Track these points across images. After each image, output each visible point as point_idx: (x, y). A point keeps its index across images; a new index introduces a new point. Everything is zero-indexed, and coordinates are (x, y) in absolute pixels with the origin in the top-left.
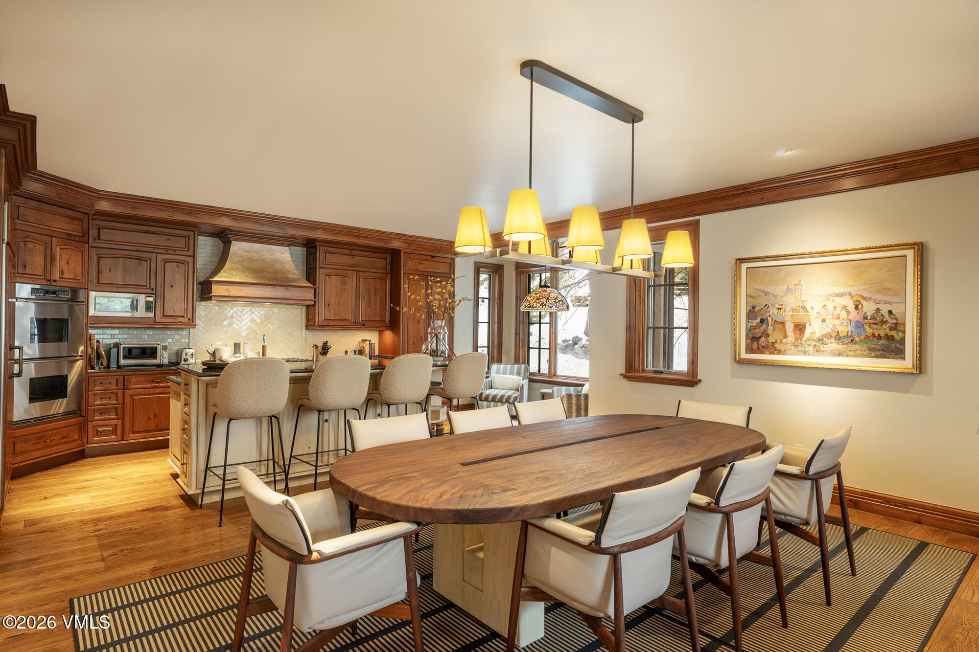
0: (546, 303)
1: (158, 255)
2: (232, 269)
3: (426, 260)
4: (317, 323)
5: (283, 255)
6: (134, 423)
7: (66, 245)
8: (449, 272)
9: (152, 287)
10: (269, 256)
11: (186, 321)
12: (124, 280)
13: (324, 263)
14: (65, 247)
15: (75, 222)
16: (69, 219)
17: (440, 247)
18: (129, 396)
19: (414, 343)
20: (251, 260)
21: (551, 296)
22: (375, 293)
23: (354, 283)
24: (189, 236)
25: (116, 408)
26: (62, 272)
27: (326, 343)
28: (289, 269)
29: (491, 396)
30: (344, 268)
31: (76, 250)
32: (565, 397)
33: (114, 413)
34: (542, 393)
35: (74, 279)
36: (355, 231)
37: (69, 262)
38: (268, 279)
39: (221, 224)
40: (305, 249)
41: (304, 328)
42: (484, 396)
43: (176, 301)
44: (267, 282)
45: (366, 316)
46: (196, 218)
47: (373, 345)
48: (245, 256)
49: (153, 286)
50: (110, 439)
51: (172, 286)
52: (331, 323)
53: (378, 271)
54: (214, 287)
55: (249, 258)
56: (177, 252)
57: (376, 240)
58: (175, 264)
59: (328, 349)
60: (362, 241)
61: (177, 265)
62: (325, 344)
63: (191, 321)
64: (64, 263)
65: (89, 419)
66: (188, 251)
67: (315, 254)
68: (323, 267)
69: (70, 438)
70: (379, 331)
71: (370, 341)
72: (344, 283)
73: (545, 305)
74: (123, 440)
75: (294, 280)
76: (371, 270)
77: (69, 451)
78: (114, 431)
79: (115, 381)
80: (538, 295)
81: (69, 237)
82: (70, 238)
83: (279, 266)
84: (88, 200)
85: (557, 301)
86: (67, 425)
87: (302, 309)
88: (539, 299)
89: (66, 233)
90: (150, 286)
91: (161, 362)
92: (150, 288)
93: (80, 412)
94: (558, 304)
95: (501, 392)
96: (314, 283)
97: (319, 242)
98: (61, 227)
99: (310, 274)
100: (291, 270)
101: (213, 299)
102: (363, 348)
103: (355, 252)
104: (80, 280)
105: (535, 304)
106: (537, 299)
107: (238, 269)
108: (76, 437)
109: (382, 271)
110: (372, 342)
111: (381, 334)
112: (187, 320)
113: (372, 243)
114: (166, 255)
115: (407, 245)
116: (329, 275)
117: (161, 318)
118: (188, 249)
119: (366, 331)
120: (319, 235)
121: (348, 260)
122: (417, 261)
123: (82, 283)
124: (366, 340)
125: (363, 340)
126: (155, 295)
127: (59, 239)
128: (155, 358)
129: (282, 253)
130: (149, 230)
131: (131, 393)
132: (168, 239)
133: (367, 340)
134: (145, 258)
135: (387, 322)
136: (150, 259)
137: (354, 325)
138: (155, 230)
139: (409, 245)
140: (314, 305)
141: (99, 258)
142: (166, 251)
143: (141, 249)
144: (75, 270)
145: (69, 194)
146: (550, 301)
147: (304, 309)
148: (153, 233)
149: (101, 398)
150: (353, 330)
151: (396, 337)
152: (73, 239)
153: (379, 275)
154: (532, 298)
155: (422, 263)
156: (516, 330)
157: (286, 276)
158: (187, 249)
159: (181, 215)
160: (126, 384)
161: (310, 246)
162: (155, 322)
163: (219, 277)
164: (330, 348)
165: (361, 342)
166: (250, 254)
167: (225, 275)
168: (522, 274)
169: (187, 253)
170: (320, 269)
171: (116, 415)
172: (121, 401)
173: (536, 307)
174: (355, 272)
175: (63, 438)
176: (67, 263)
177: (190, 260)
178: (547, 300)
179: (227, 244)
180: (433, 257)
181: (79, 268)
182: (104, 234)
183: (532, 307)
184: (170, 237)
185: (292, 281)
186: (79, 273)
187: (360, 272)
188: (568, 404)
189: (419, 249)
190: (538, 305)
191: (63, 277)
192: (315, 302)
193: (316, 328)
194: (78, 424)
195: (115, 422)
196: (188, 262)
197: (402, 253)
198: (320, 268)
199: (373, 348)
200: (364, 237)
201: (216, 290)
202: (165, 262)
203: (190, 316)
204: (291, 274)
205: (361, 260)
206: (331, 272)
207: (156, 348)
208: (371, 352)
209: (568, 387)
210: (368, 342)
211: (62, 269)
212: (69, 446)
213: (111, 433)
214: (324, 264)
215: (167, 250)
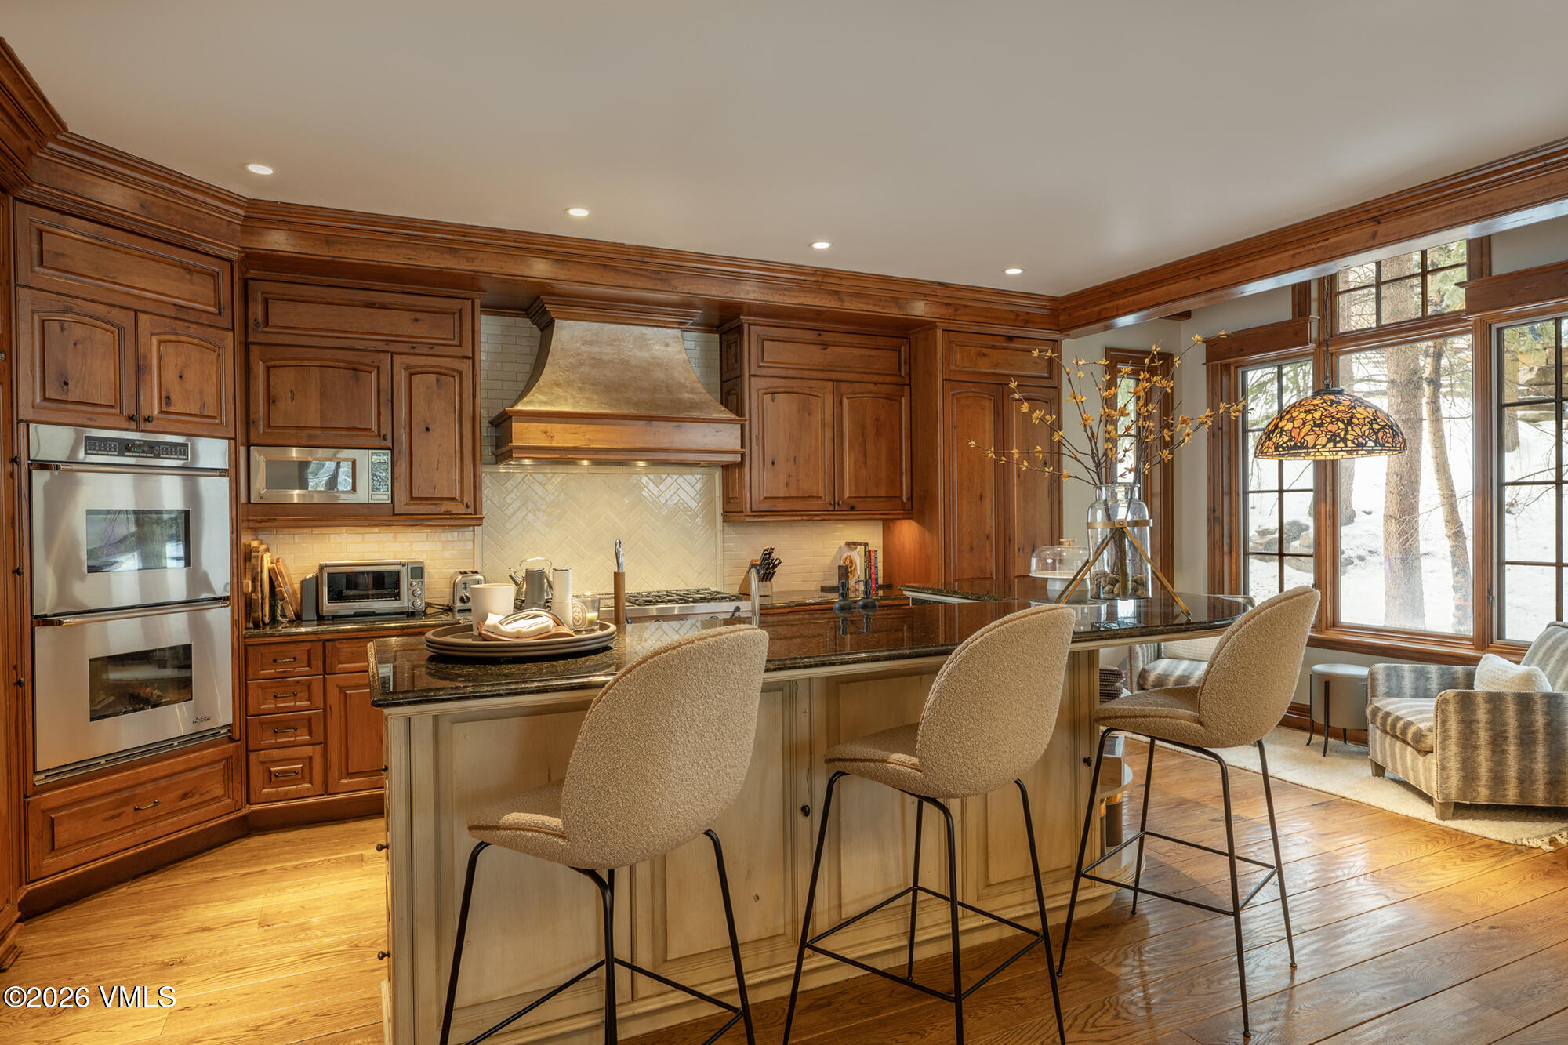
0: (1347, 433)
1: (395, 356)
2: (557, 384)
3: (993, 347)
4: (748, 506)
5: (669, 349)
6: (350, 752)
7: (176, 334)
8: (1046, 375)
9: (383, 432)
10: (638, 354)
11: (461, 509)
12: (322, 416)
13: (762, 364)
14: (173, 337)
15: (196, 278)
16: (182, 270)
17: (1028, 313)
18: (337, 691)
19: (971, 549)
20: (597, 362)
21: (1358, 416)
22: (877, 431)
23: (828, 411)
24: (460, 310)
25: (310, 719)
26: (168, 398)
27: (770, 554)
28: (683, 381)
29: (1172, 679)
30: (806, 374)
31: (202, 346)
32: (1452, 701)
33: (306, 731)
34: (1321, 675)
35: (201, 416)
36: (831, 280)
37: (185, 376)
38: (636, 405)
39: (525, 274)
40: (717, 336)
41: (719, 518)
42: (1152, 677)
43: (439, 462)
44: (633, 411)
45: (857, 487)
46: (468, 261)
47: (873, 555)
48: (586, 355)
49: (386, 430)
50: (297, 791)
51: (428, 429)
52: (781, 506)
53: (881, 379)
54: (517, 427)
55: (593, 358)
56: (437, 350)
57: (880, 300)
58: (433, 377)
59: (775, 567)
60: (847, 305)
61: (438, 380)
62: (768, 554)
63: (471, 510)
64: (170, 375)
65: (250, 744)
66: (460, 345)
67: (738, 343)
68: (758, 373)
69: (201, 795)
70: (884, 520)
71: (866, 545)
72: (805, 410)
73: (1344, 440)
74: (326, 793)
75: (694, 406)
76: (867, 378)
77: (201, 827)
78: (307, 771)
79: (305, 657)
80: (1317, 415)
81: (182, 314)
82: (186, 318)
83: (660, 375)
84: (224, 223)
85: (1376, 426)
86: (193, 765)
87: (713, 475)
88: (1321, 425)
89: (175, 305)
90: (379, 431)
91: (411, 605)
92: (379, 435)
93: (229, 731)
94: (1380, 434)
95: (1197, 669)
96: (739, 411)
97: (749, 314)
98: (158, 289)
99: (728, 393)
100: (687, 383)
101: (514, 455)
102: (851, 562)
103: (827, 337)
104: (215, 418)
105: (1310, 439)
106: (1315, 425)
107: (569, 383)
108: (219, 790)
109: (889, 379)
110: (870, 548)
111: (889, 527)
112: (464, 507)
113: (871, 308)
114: (412, 357)
115: (951, 311)
116: (773, 393)
117: (406, 504)
118: (461, 341)
119: (855, 522)
120: (748, 293)
121: (815, 355)
122: (974, 350)
123: (221, 424)
124: (855, 544)
125: (848, 544)
126: (392, 451)
127: (156, 318)
128: (397, 596)
129: (667, 345)
130: (375, 300)
131: (342, 683)
132: (416, 320)
133: (861, 544)
134: (366, 365)
135: (904, 500)
136: (378, 368)
137: (831, 508)
138: (388, 300)
139: (956, 310)
140: (741, 464)
141: (268, 368)
142: (413, 348)
143: (358, 344)
144: (201, 392)
145: (172, 205)
146: (1357, 429)
147: (718, 475)
148: (384, 307)
149: (275, 696)
150: (829, 520)
151: (927, 534)
152: (192, 319)
153: (884, 388)
154: (1298, 423)
155: (984, 355)
156: (1212, 510)
157: (678, 396)
158: (456, 342)
159: (434, 254)
160: (328, 660)
161: (726, 327)
162: (394, 514)
163: (527, 402)
164: (780, 563)
165: (846, 549)
166: (596, 349)
167: (542, 398)
168: (1225, 373)
169: (457, 351)
170: (752, 379)
171: (310, 735)
172: (319, 702)
173: (1314, 446)
174: (831, 383)
175: (185, 796)
176: (180, 377)
177: (465, 366)
178: (1346, 425)
179: (546, 327)
180: (1010, 338)
181: (211, 390)
182: (281, 313)
183: (1299, 448)
184: (418, 315)
185: (692, 407)
186: (211, 402)
187: (842, 384)
188: (1461, 722)
189: (979, 320)
190: (1322, 441)
191: (172, 409)
192: (743, 456)
193: (747, 519)
194: (220, 761)
195: (308, 750)
196: (460, 373)
197: (939, 332)
198: (751, 376)
199: (873, 563)
200: (851, 294)
201: (524, 434)
202: (411, 374)
203: (468, 498)
204: (688, 392)
205: (846, 353)
206: (775, 385)
207: (398, 573)
208: (870, 571)
209: (1419, 666)
210: (861, 549)
211: (167, 391)
212: (199, 814)
213: (300, 776)
214: (759, 367)
215: (414, 346)
